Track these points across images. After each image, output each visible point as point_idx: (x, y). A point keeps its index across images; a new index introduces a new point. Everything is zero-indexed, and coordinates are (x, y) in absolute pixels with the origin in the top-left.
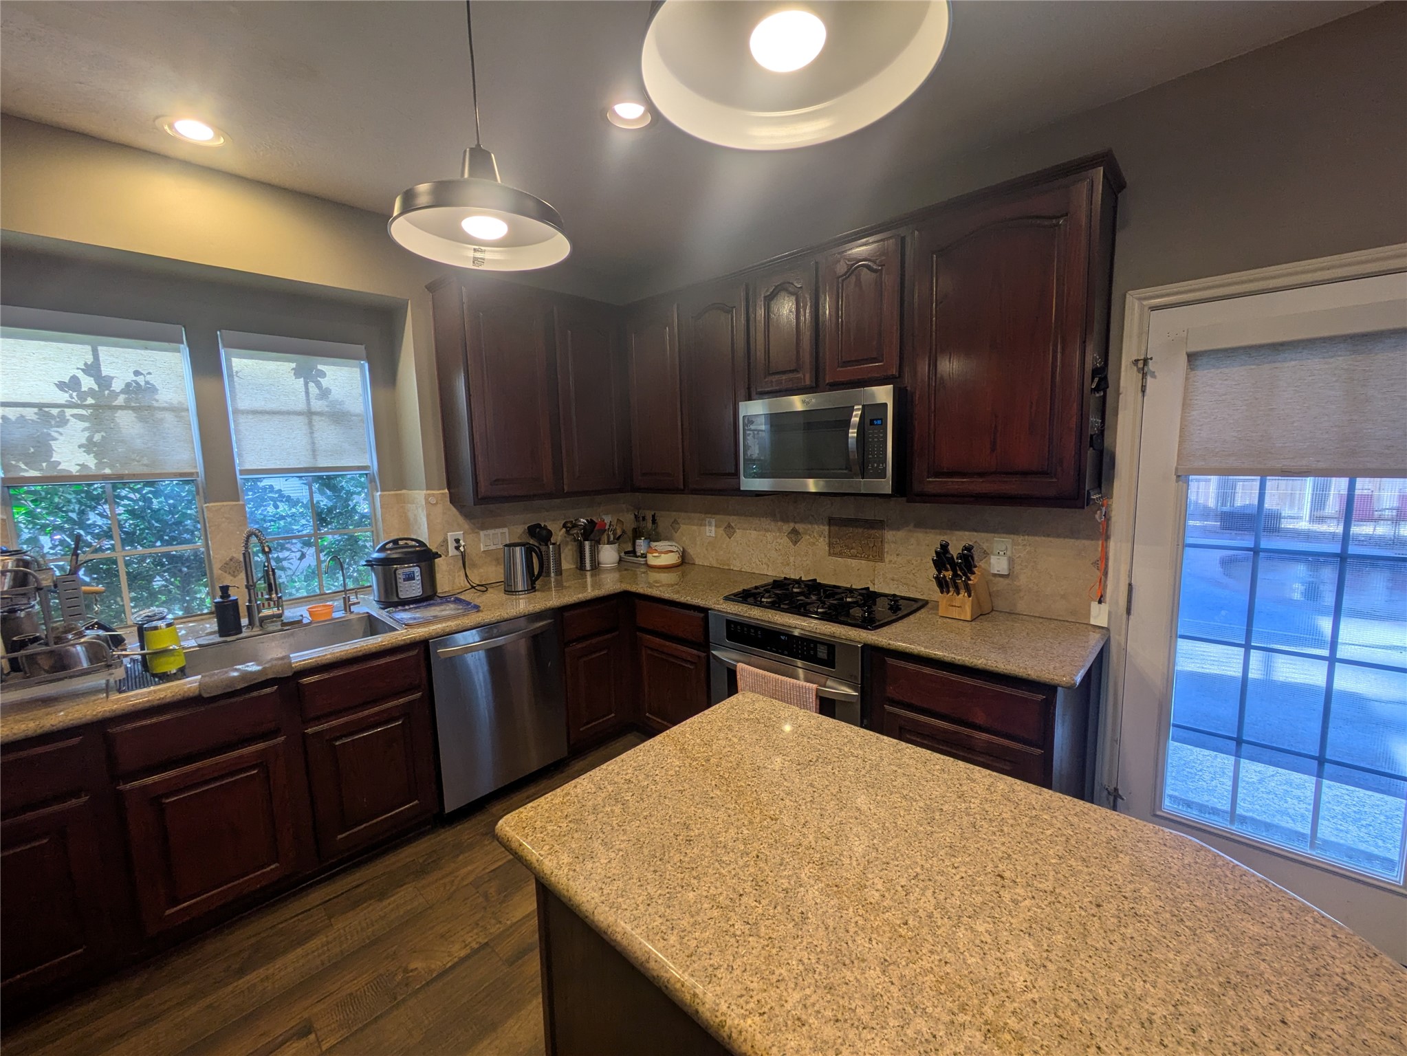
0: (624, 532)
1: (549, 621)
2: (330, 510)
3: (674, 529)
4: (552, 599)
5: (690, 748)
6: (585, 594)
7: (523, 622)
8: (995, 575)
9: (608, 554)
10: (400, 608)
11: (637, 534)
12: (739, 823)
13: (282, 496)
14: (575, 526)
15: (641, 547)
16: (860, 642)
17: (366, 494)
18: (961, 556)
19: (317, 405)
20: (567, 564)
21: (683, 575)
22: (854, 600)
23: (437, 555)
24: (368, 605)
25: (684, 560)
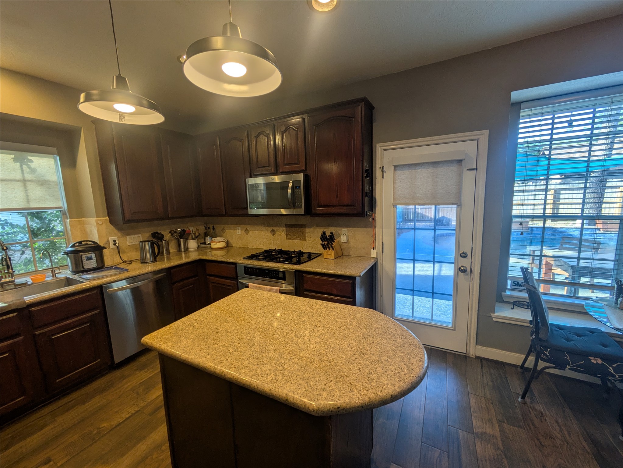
0: (199, 234)
1: (164, 274)
2: (39, 229)
3: (223, 232)
4: (166, 264)
5: (221, 307)
6: (181, 261)
7: (150, 275)
8: (343, 242)
9: (192, 244)
10: (85, 273)
11: (206, 235)
12: (236, 326)
13: (7, 223)
14: (175, 232)
15: (208, 240)
16: (294, 270)
17: (60, 221)
18: (330, 235)
19: (28, 177)
20: (172, 250)
21: (228, 252)
22: (295, 255)
23: (104, 248)
24: (67, 273)
25: (228, 245)
